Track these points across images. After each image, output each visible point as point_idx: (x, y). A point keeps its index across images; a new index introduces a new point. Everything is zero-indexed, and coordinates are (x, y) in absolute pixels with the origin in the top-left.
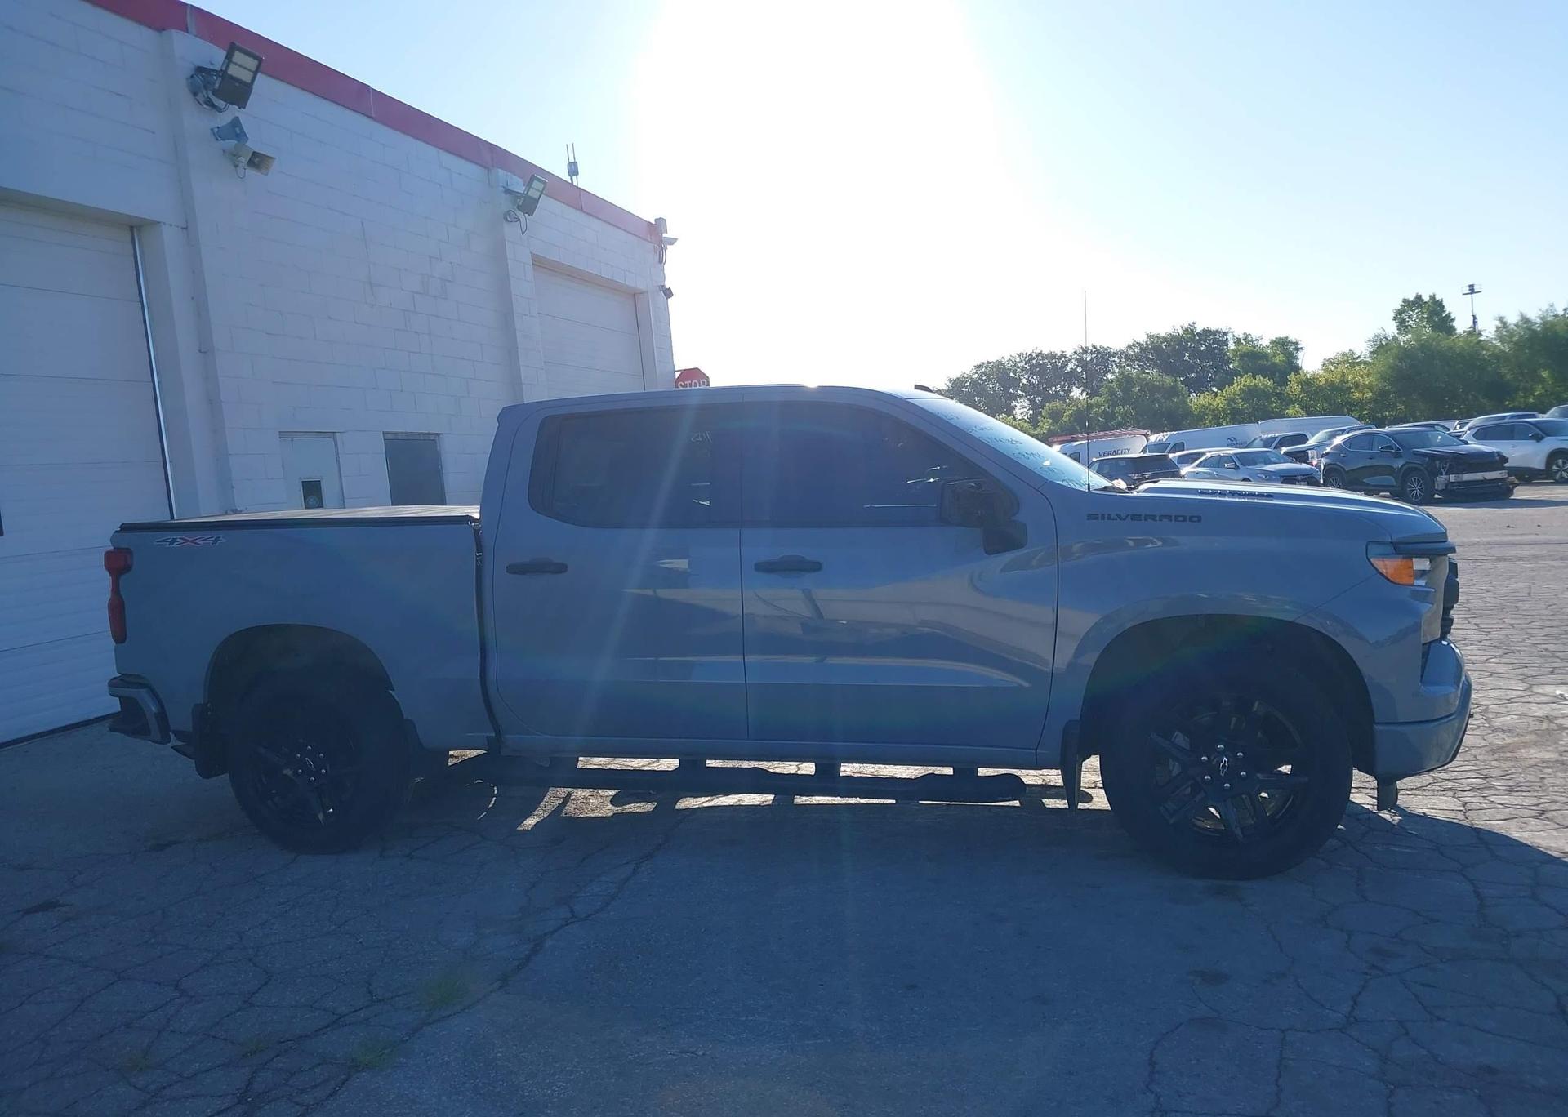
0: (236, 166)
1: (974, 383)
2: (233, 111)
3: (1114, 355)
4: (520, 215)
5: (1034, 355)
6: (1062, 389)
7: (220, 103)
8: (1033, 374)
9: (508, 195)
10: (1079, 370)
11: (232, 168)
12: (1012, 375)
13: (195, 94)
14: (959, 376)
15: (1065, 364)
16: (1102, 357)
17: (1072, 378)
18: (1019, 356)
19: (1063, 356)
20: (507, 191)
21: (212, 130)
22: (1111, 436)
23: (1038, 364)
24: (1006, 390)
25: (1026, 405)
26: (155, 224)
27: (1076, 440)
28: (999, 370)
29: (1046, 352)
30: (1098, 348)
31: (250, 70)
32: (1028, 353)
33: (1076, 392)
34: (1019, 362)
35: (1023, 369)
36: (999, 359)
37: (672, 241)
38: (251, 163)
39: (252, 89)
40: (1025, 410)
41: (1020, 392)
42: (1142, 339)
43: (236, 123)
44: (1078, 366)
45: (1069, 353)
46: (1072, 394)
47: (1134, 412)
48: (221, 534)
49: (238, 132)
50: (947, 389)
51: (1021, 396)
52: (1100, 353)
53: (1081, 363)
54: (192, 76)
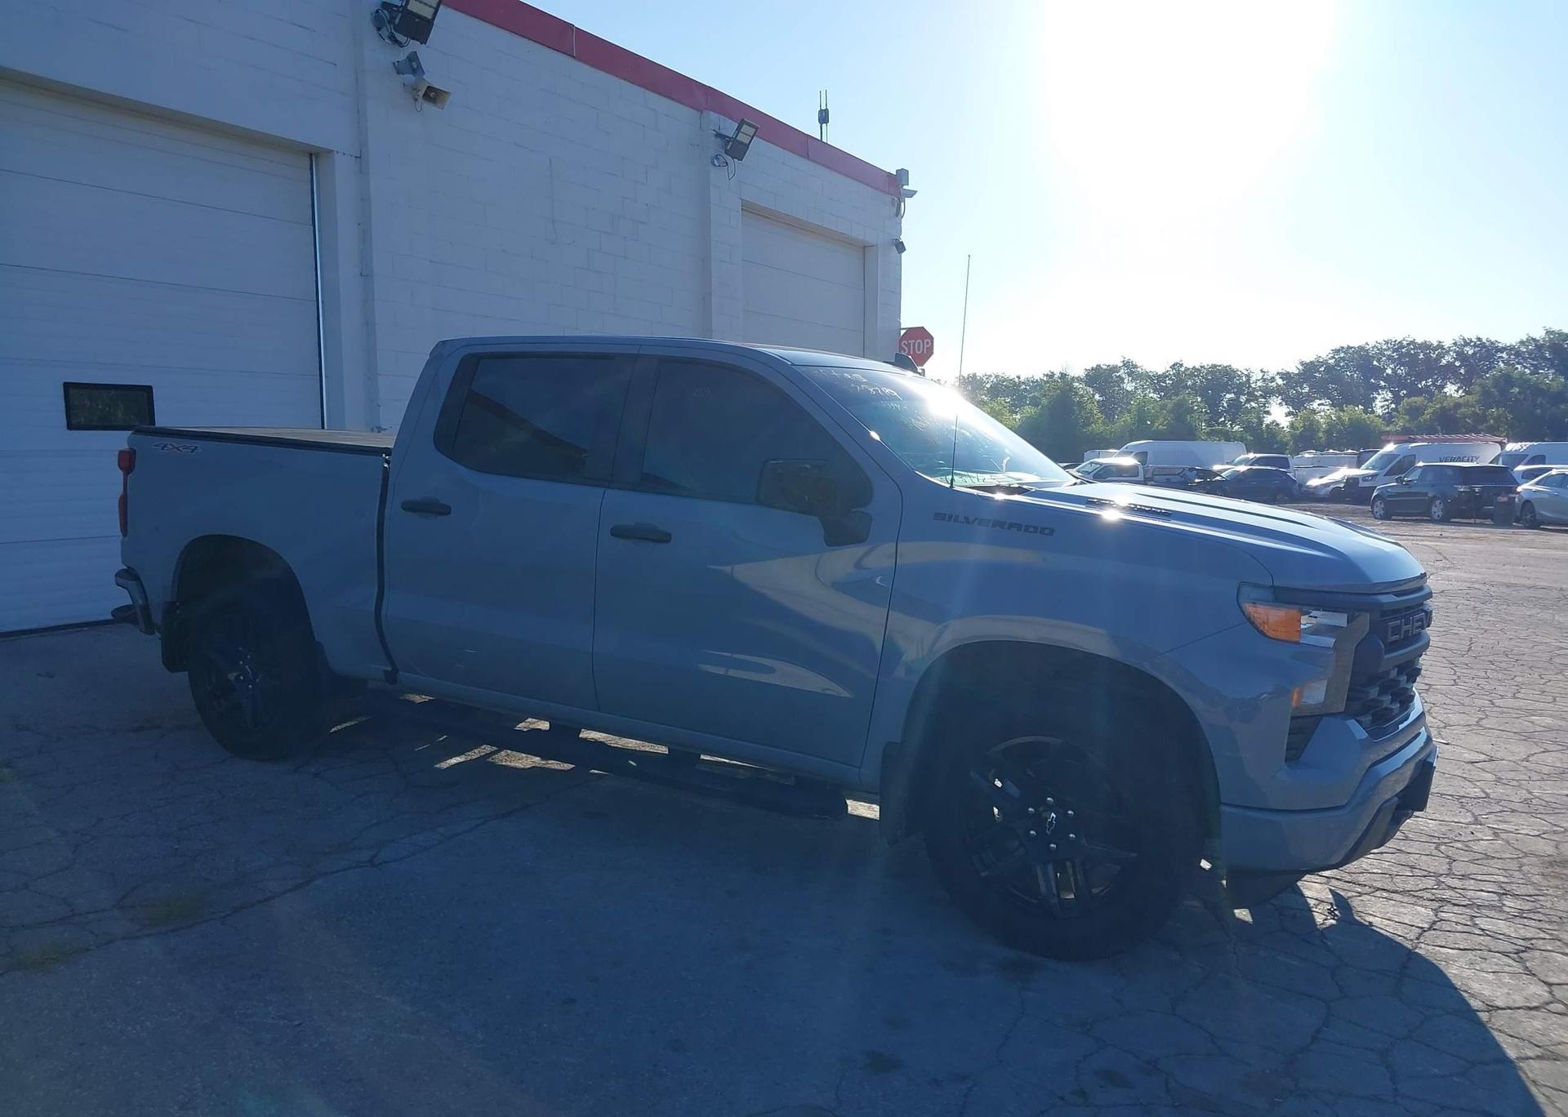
0: (416, 100)
1: (1329, 368)
2: (414, 46)
3: (1502, 350)
4: (729, 159)
5: (1405, 343)
6: (1434, 384)
7: (401, 38)
8: (1402, 364)
9: (719, 139)
10: (1457, 364)
11: (413, 101)
12: (1375, 363)
13: (379, 29)
14: (1313, 359)
15: (1440, 357)
16: (1487, 351)
17: (1449, 372)
18: (1387, 343)
19: (1440, 346)
20: (719, 135)
21: (394, 64)
22: (1458, 441)
23: (1408, 354)
24: (1367, 380)
25: (1388, 398)
26: (330, 152)
27: (1414, 441)
28: (1361, 356)
29: (1419, 340)
30: (1484, 340)
31: (431, 6)
32: (1399, 340)
33: (1451, 389)
34: (1385, 350)
35: (1389, 358)
36: (1362, 343)
37: (912, 194)
38: (426, 96)
39: (433, 24)
40: (1387, 403)
41: (1382, 383)
42: (1539, 334)
43: (413, 58)
44: (1456, 359)
45: (1447, 343)
46: (1445, 390)
47: (1510, 416)
48: (199, 444)
49: (415, 66)
50: (1297, 372)
51: (1383, 388)
52: (1485, 347)
53: (1461, 355)
54: (377, 12)
